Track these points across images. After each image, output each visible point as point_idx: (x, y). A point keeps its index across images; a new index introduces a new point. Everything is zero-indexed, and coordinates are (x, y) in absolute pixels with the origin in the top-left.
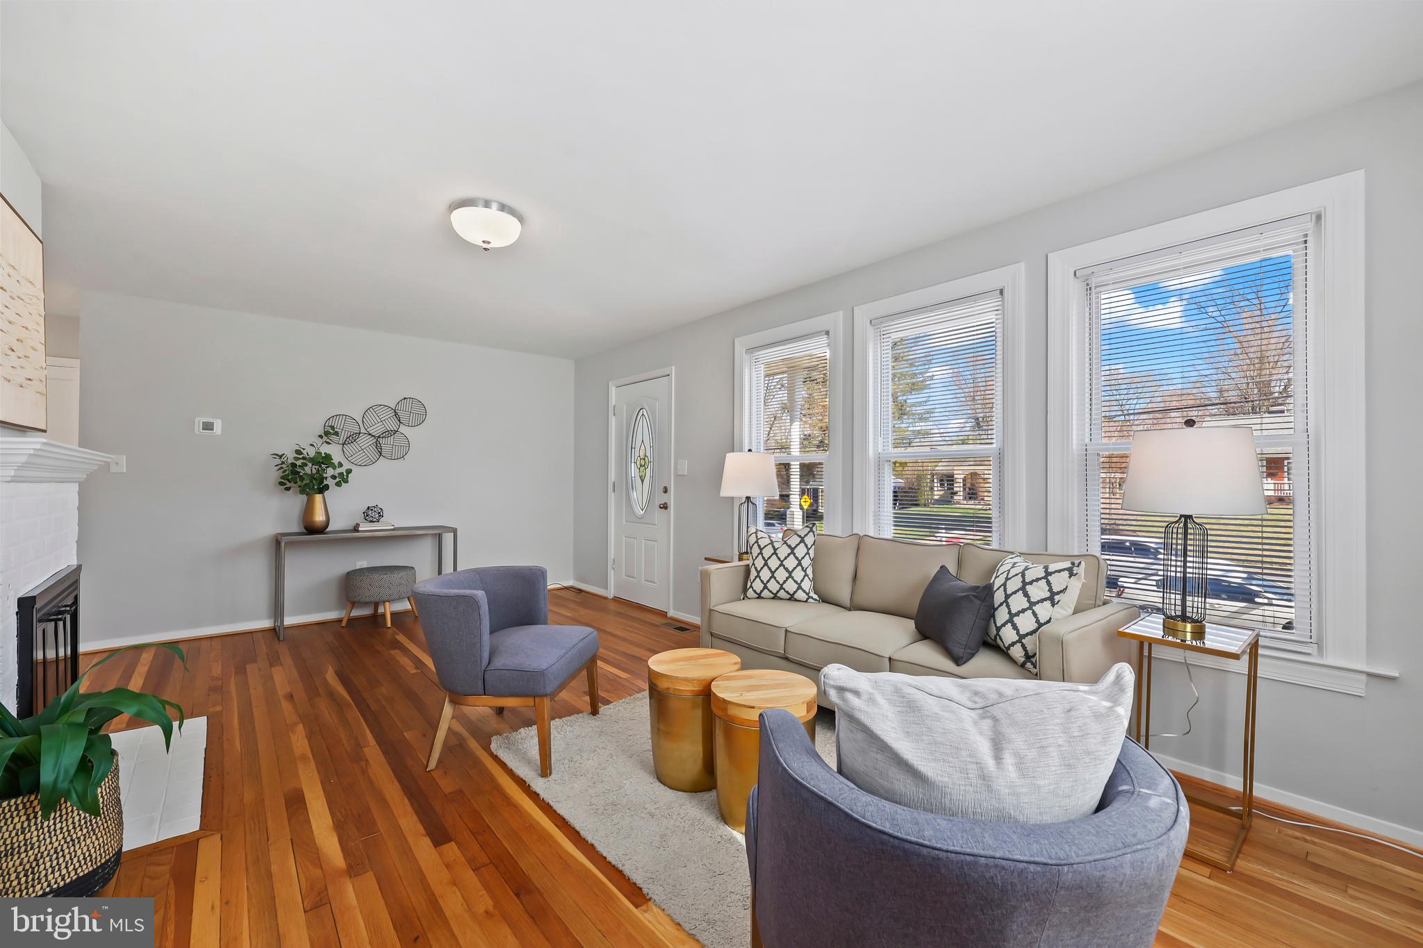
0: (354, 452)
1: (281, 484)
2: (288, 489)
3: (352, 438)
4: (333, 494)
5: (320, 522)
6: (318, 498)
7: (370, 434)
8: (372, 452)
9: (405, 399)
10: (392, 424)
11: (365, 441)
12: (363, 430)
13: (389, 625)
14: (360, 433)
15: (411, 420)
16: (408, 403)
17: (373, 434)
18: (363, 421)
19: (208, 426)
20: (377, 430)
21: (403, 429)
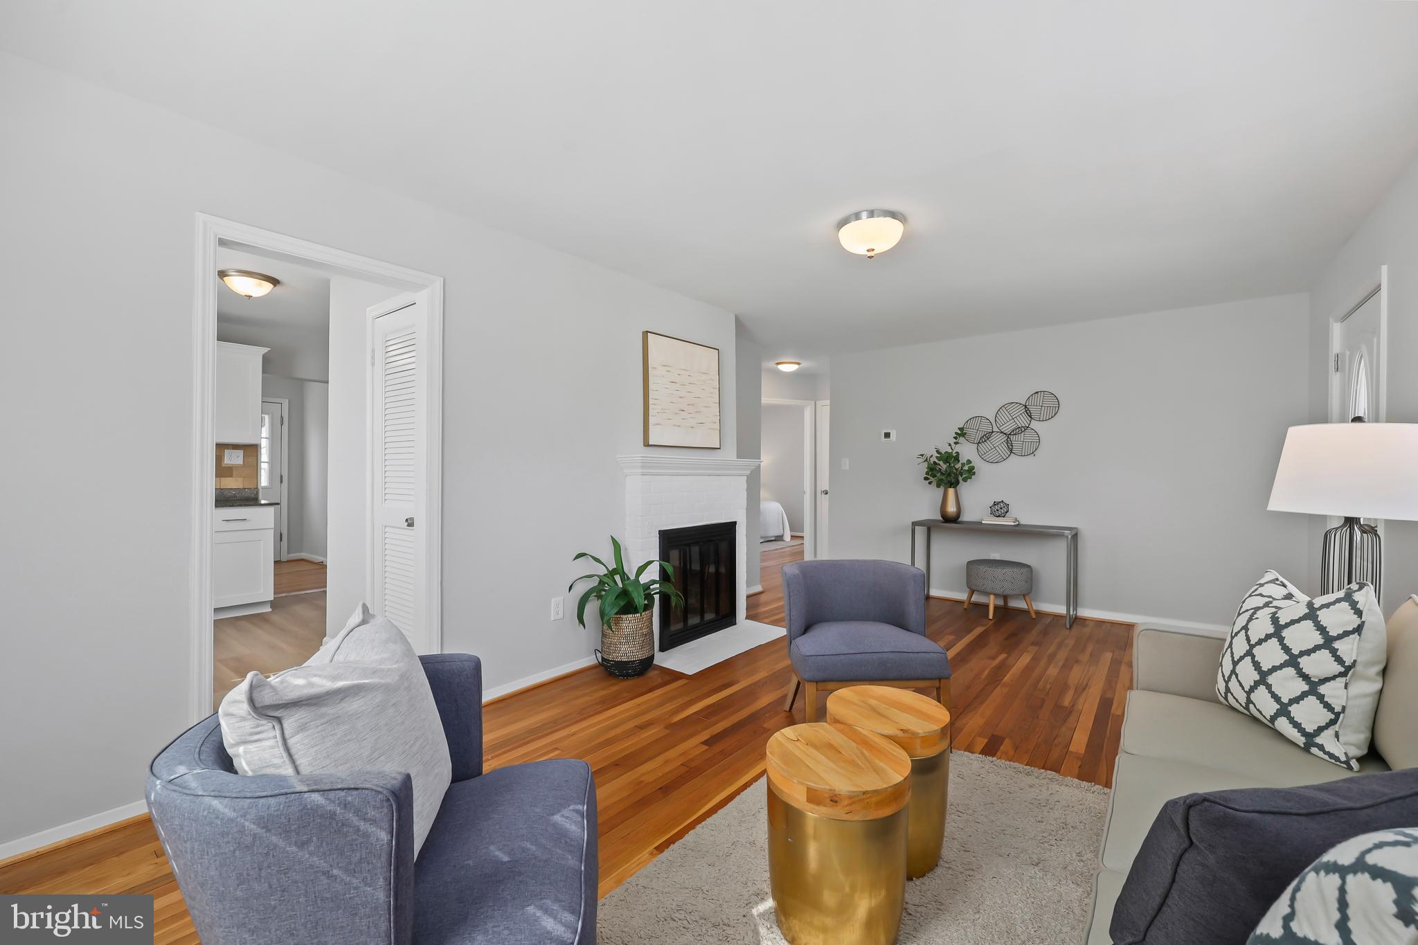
0: (988, 450)
1: (926, 479)
2: (930, 483)
3: (987, 437)
4: (965, 488)
5: (952, 512)
6: (951, 491)
7: (1002, 432)
8: (1004, 450)
9: (1037, 393)
10: (1023, 421)
11: (998, 440)
12: (995, 429)
13: (991, 617)
14: (993, 432)
15: (1042, 415)
16: (1040, 396)
17: (1005, 432)
18: (996, 420)
19: (887, 435)
20: (1007, 428)
21: (1034, 425)
